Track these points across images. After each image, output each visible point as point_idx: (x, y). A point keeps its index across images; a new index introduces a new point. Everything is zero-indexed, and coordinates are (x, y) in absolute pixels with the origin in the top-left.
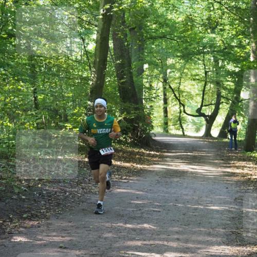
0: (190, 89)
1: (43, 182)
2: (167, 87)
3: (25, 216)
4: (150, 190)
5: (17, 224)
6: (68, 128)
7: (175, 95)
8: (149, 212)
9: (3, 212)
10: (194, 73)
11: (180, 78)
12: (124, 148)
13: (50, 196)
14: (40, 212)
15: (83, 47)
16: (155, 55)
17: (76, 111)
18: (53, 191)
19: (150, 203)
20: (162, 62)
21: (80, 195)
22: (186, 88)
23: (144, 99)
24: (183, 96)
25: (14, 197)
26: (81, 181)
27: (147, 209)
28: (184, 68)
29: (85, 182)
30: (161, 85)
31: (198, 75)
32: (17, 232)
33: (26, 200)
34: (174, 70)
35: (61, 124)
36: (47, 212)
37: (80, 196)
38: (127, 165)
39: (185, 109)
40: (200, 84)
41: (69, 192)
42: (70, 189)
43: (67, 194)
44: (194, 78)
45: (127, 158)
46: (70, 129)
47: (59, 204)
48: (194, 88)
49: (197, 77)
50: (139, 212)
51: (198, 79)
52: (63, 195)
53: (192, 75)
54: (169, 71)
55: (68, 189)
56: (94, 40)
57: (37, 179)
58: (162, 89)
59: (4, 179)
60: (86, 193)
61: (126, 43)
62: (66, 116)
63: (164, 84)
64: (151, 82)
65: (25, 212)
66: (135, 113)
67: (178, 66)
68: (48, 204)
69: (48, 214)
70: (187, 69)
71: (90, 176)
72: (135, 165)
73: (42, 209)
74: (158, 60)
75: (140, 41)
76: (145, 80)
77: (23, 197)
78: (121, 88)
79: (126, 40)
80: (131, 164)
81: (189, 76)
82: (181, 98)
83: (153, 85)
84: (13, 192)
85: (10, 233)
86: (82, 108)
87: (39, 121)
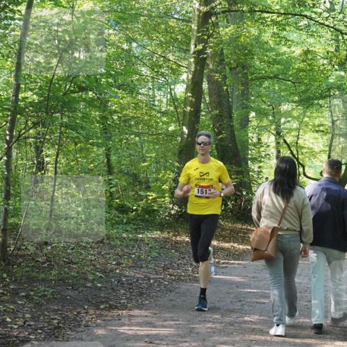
0: (313, 143)
1: (122, 267)
2: (282, 141)
3: (102, 307)
4: (254, 277)
5: (94, 316)
6: (151, 198)
7: (292, 153)
8: (251, 304)
9: (77, 302)
10: (317, 122)
11: (298, 130)
12: (222, 223)
13: (131, 284)
14: (120, 303)
15: (169, 90)
16: (264, 99)
17: (161, 175)
18: (134, 278)
19: (253, 292)
20: (273, 109)
21: (166, 283)
22: (306, 142)
23: (250, 159)
24: (302, 153)
25: (89, 285)
26: (168, 266)
27: (249, 300)
28: (304, 116)
29: (173, 268)
30: (273, 138)
31: (322, 125)
32: (94, 325)
33: (103, 289)
34: (290, 119)
35: (142, 193)
36: (128, 303)
37: (167, 285)
38: (227, 245)
39: (306, 170)
40: (325, 137)
41: (153, 279)
42: (155, 276)
43: (152, 281)
44: (317, 129)
45: (226, 237)
46: (153, 199)
47: (142, 293)
48: (318, 142)
49: (321, 128)
50: (239, 304)
51: (322, 131)
52: (146, 283)
53: (314, 126)
54: (283, 120)
55: (152, 276)
56: (183, 81)
57: (114, 263)
58: (274, 144)
59: (75, 263)
60: (174, 280)
61: (225, 88)
62: (147, 182)
63: (277, 137)
64: (259, 134)
65: (103, 303)
66: (237, 178)
67: (295, 114)
68: (128, 293)
69: (129, 305)
70: (308, 117)
71: (179, 260)
72: (236, 245)
73: (122, 299)
74: (269, 106)
75: (243, 85)
76: (250, 135)
77: (99, 285)
78: (219, 146)
79: (225, 83)
80: (231, 244)
81: (310, 127)
82: (299, 157)
83: (262, 138)
84: (86, 279)
85: (86, 326)
86: (168, 172)
87: (114, 189)
